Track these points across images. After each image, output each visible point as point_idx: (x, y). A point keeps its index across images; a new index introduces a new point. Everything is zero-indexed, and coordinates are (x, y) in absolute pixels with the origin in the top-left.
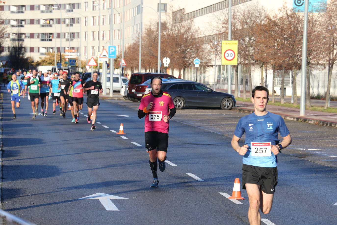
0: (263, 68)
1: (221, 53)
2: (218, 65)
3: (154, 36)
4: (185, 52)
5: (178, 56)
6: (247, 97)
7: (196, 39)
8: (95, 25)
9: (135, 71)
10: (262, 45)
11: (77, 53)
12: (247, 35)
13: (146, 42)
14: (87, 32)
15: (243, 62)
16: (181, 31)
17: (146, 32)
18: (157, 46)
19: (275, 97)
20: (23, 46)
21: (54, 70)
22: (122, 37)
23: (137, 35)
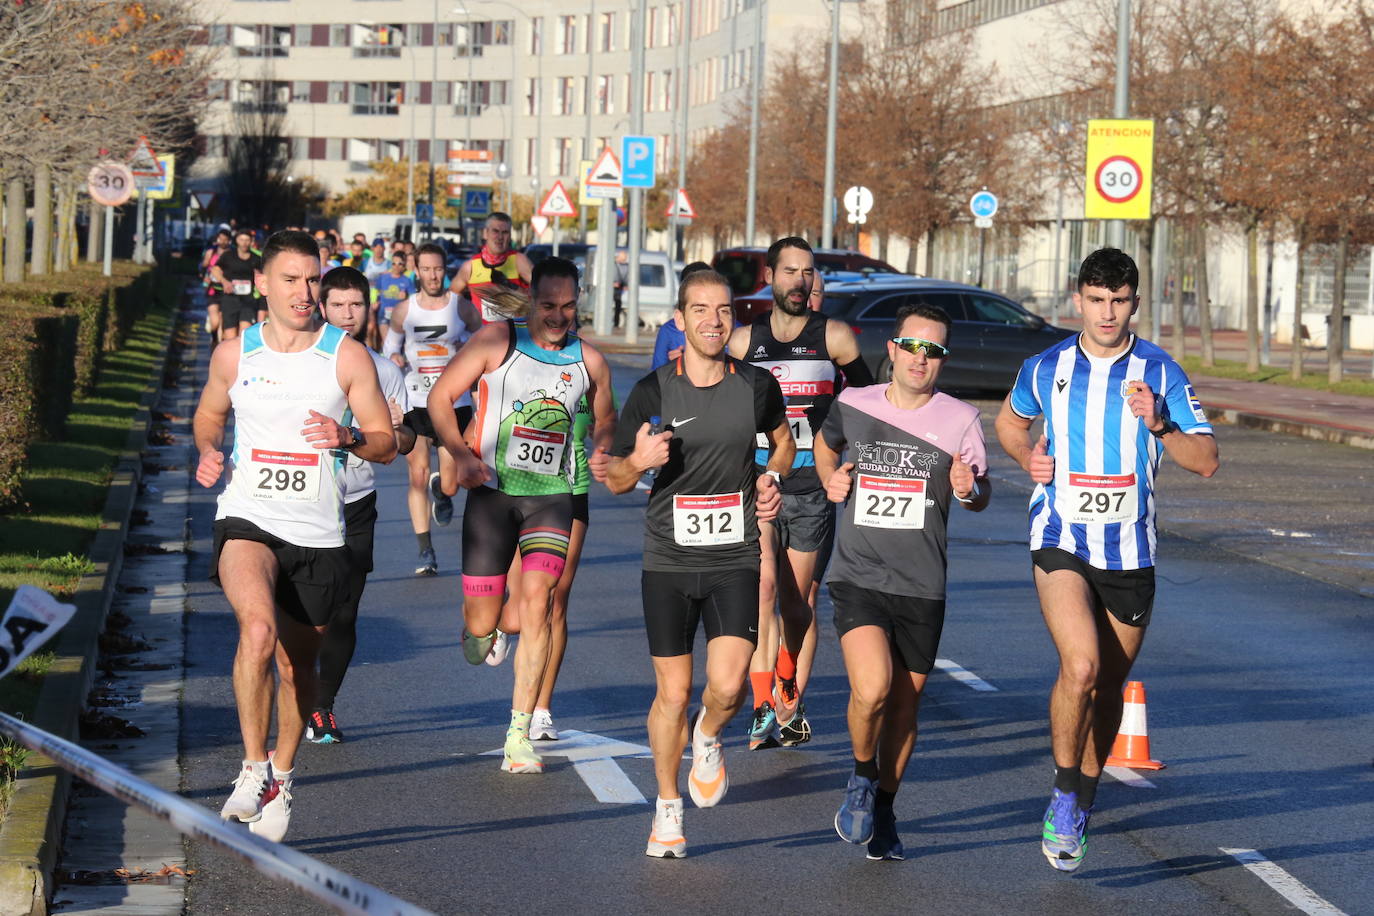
0: (1256, 235)
1: (1083, 171)
2: (1072, 221)
3: (811, 99)
4: (937, 164)
5: (907, 179)
6: (1190, 353)
7: (984, 113)
8: (572, 49)
9: (729, 240)
10: (1253, 139)
11: (495, 166)
12: (1195, 98)
13: (776, 123)
14: (540, 79)
15: (1176, 208)
16: (920, 81)
17: (777, 81)
18: (819, 138)
19: (1305, 355)
20: (283, 134)
21: (403, 232)
22: (680, 99)
23: (741, 95)
